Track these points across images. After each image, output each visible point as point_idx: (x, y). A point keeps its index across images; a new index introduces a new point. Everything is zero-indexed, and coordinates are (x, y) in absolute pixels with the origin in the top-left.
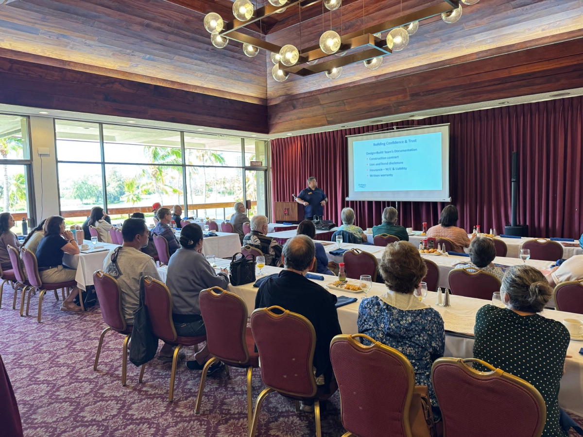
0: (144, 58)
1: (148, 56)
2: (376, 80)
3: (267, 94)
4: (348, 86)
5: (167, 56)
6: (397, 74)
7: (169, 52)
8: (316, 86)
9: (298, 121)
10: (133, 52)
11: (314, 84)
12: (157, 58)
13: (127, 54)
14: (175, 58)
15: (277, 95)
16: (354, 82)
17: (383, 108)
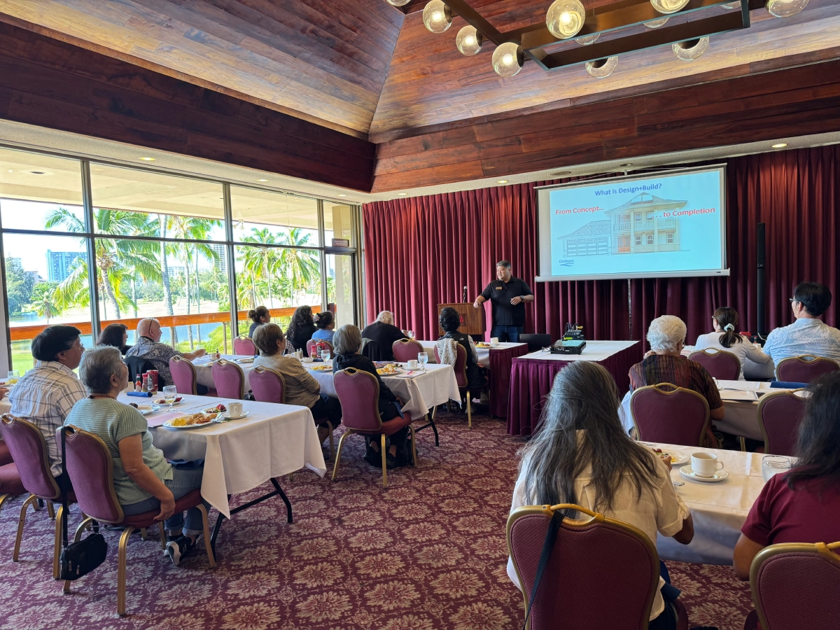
0: (187, 36)
1: (196, 31)
2: (572, 104)
3: (370, 125)
4: (522, 113)
5: (231, 35)
6: (610, 95)
7: (236, 28)
8: (463, 113)
9: (430, 170)
10: (170, 20)
11: (461, 109)
12: (212, 37)
13: (158, 23)
14: (243, 42)
15: (388, 127)
16: (532, 108)
17: (588, 150)
